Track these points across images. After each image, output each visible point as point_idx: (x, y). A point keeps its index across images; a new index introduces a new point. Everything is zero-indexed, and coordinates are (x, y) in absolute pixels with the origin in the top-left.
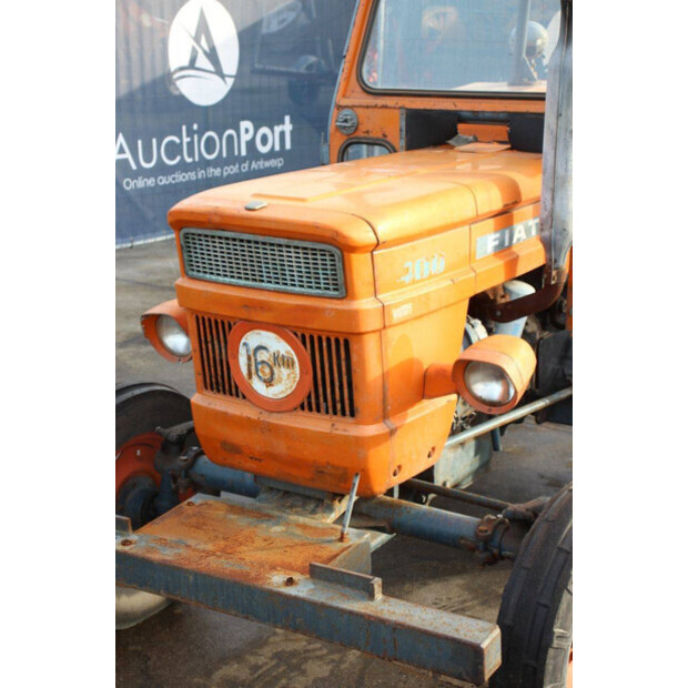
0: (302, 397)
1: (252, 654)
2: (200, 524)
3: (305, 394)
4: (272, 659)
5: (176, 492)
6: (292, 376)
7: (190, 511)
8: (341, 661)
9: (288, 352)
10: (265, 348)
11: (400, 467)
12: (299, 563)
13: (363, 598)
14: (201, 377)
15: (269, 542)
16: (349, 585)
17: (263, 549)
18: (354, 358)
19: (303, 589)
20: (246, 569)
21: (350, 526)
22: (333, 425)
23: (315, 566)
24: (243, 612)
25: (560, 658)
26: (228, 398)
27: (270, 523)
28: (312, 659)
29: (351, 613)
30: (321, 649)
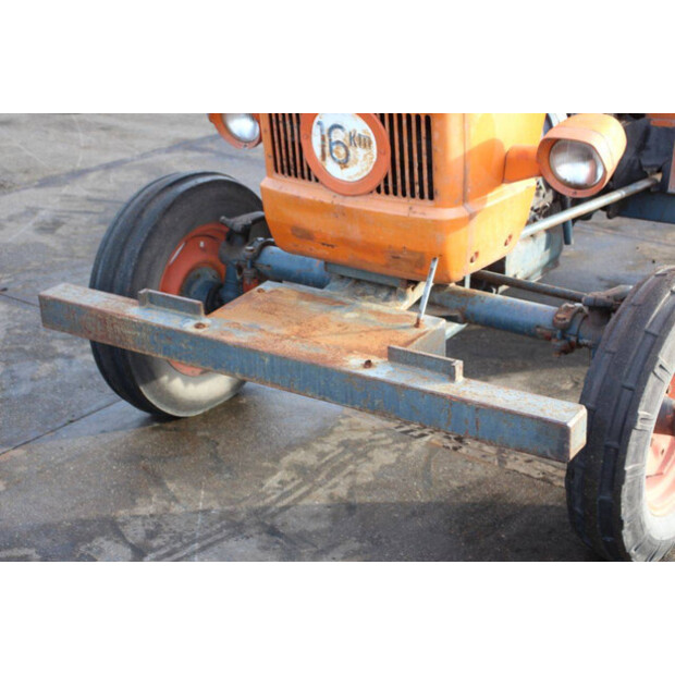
0: (379, 180)
1: (318, 442)
2: (272, 310)
3: (382, 176)
4: (338, 446)
5: (241, 283)
6: (369, 156)
7: (260, 297)
8: (407, 449)
9: (364, 131)
10: (340, 127)
11: (477, 254)
12: (376, 347)
13: (443, 380)
14: (271, 161)
15: (344, 328)
16: (429, 368)
17: (338, 334)
18: (435, 135)
19: (382, 371)
20: (322, 352)
21: (426, 313)
22: (411, 208)
23: (394, 349)
24: (320, 394)
25: (643, 440)
26: (299, 181)
27: (343, 310)
28: (378, 447)
29: (432, 394)
30: (386, 438)
